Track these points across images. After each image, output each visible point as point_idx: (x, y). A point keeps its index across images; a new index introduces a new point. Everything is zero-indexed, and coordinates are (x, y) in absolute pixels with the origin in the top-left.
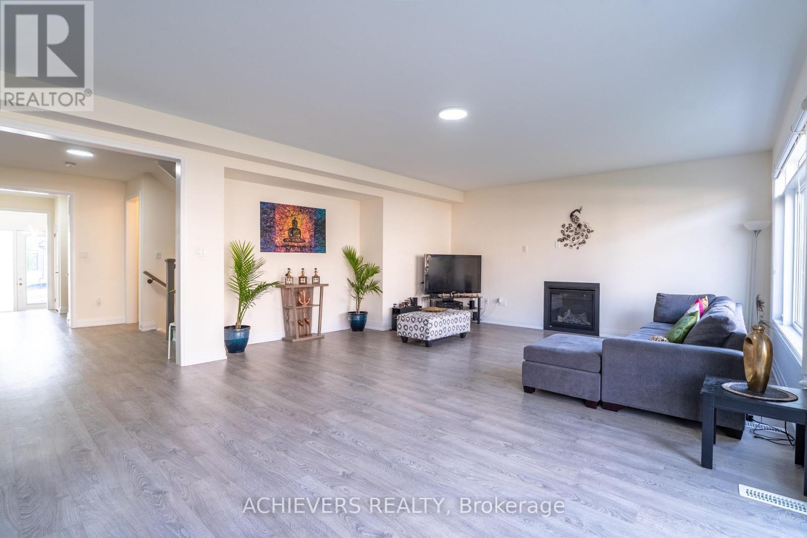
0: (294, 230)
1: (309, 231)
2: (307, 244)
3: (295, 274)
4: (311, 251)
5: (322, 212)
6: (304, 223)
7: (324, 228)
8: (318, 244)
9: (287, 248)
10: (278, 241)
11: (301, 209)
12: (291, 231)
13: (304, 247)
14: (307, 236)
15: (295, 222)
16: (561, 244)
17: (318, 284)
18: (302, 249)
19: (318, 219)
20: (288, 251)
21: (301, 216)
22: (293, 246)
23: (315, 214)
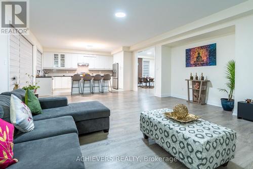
0: (199, 57)
1: (206, 56)
2: (205, 62)
4: (207, 65)
5: (214, 45)
6: (203, 53)
8: (212, 61)
9: (196, 65)
10: (192, 62)
11: (202, 47)
12: (197, 58)
13: (204, 63)
14: (205, 59)
15: (199, 54)
18: (202, 65)
19: (211, 49)
20: (196, 66)
21: (202, 50)
22: (198, 64)
23: (209, 48)
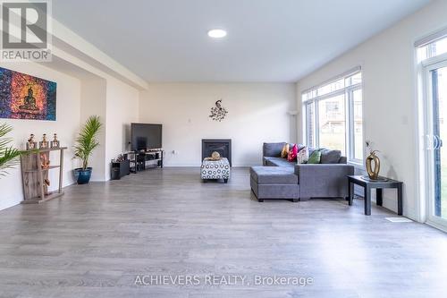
0: (29, 98)
1: (43, 100)
2: (40, 112)
3: (38, 139)
4: (44, 119)
5: (54, 85)
6: (38, 93)
7: (55, 99)
8: (49, 113)
9: (22, 115)
10: (14, 107)
11: (37, 80)
13: (38, 114)
14: (40, 105)
15: (30, 91)
16: (211, 119)
17: (57, 148)
18: (36, 117)
19: (50, 90)
20: (23, 117)
21: (36, 86)
22: (28, 114)
23: (48, 86)
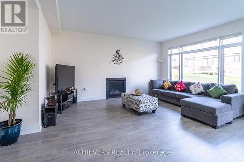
16: (113, 63)
